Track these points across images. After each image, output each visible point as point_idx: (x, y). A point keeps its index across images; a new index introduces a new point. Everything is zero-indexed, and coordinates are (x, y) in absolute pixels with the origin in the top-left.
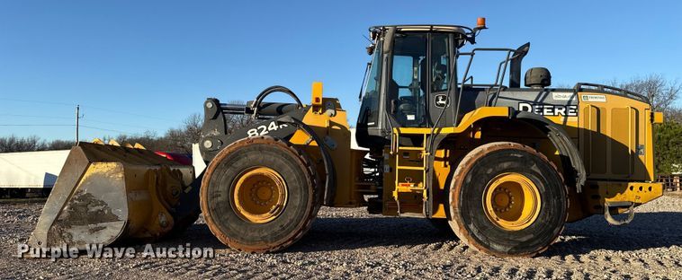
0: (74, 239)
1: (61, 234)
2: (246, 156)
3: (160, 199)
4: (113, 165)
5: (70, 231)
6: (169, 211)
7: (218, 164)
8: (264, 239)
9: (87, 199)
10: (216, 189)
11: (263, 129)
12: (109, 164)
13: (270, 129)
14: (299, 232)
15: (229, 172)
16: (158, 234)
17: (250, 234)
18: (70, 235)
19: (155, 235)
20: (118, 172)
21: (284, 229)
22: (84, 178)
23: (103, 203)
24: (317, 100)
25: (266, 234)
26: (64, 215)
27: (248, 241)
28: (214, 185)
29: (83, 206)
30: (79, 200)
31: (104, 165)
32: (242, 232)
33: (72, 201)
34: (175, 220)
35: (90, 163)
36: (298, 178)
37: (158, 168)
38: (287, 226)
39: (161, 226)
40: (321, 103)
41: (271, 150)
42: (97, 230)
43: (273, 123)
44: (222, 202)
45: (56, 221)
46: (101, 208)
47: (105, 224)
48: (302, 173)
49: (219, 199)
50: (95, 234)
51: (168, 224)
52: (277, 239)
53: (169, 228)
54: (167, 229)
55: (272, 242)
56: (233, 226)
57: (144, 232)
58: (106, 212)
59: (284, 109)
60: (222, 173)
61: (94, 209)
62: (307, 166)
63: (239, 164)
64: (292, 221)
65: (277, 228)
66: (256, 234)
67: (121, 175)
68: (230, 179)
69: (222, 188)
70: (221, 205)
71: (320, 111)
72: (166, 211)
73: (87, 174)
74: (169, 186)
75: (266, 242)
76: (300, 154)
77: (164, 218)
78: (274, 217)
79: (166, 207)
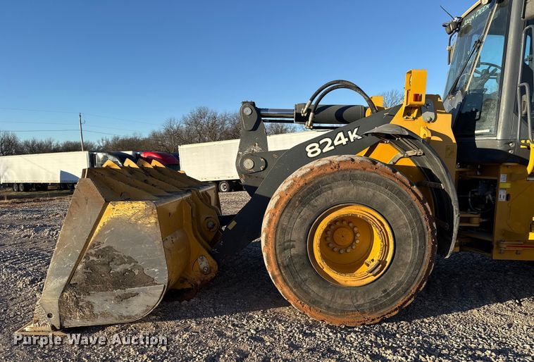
0: (96, 311)
1: (77, 303)
2: (331, 188)
3: (196, 236)
4: (140, 205)
5: (88, 298)
6: (210, 253)
7: (290, 201)
8: (360, 309)
9: (107, 255)
10: (287, 237)
11: (327, 143)
12: (135, 204)
13: (336, 143)
14: (409, 299)
15: (306, 212)
16: (199, 282)
17: (340, 301)
18: (90, 306)
19: (196, 285)
20: (148, 216)
21: (388, 295)
22: (101, 224)
23: (130, 260)
24: (417, 97)
25: (361, 302)
26: (78, 277)
27: (336, 310)
28: (284, 231)
29: (104, 264)
30: (97, 255)
31: (127, 205)
32: (328, 297)
33: (87, 257)
34: (218, 264)
35: (107, 202)
36: (411, 223)
37: (188, 195)
38: (394, 290)
39: (202, 272)
40: (423, 101)
41: (369, 179)
42: (125, 298)
43: (341, 135)
44: (298, 256)
45: (68, 286)
46: (128, 267)
47: (136, 289)
48: (416, 214)
49: (293, 251)
50: (124, 304)
51: (210, 269)
52: (377, 308)
53: (213, 275)
54: (209, 276)
55: (371, 313)
56: (314, 288)
57: (182, 282)
58: (136, 272)
59: (346, 112)
60: (296, 213)
61: (120, 269)
62: (422, 203)
63: (320, 201)
64: (400, 284)
65: (378, 294)
66: (348, 302)
67: (153, 220)
68: (308, 223)
69: (297, 235)
70: (296, 260)
71: (415, 114)
72: (206, 253)
73: (104, 219)
74: (203, 218)
75: (363, 312)
76: (412, 185)
77: (205, 262)
78: (375, 278)
79: (205, 247)
